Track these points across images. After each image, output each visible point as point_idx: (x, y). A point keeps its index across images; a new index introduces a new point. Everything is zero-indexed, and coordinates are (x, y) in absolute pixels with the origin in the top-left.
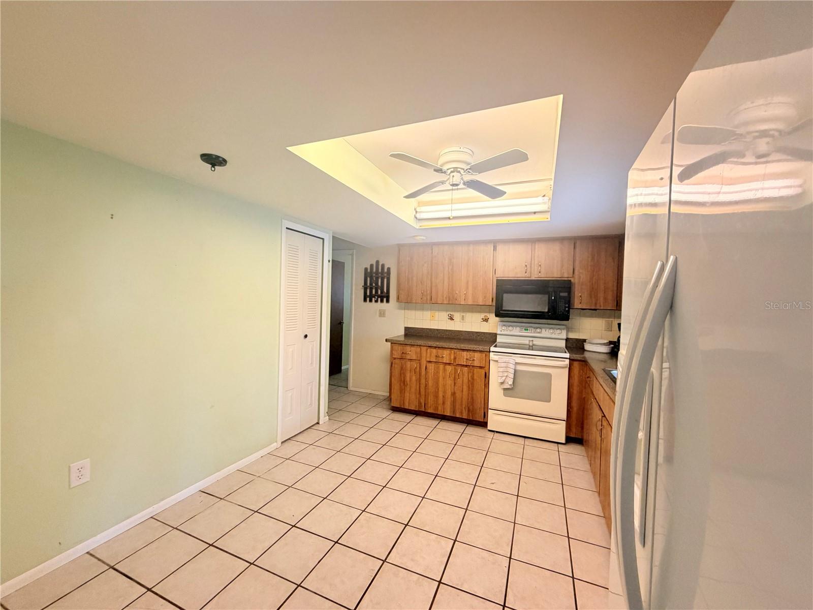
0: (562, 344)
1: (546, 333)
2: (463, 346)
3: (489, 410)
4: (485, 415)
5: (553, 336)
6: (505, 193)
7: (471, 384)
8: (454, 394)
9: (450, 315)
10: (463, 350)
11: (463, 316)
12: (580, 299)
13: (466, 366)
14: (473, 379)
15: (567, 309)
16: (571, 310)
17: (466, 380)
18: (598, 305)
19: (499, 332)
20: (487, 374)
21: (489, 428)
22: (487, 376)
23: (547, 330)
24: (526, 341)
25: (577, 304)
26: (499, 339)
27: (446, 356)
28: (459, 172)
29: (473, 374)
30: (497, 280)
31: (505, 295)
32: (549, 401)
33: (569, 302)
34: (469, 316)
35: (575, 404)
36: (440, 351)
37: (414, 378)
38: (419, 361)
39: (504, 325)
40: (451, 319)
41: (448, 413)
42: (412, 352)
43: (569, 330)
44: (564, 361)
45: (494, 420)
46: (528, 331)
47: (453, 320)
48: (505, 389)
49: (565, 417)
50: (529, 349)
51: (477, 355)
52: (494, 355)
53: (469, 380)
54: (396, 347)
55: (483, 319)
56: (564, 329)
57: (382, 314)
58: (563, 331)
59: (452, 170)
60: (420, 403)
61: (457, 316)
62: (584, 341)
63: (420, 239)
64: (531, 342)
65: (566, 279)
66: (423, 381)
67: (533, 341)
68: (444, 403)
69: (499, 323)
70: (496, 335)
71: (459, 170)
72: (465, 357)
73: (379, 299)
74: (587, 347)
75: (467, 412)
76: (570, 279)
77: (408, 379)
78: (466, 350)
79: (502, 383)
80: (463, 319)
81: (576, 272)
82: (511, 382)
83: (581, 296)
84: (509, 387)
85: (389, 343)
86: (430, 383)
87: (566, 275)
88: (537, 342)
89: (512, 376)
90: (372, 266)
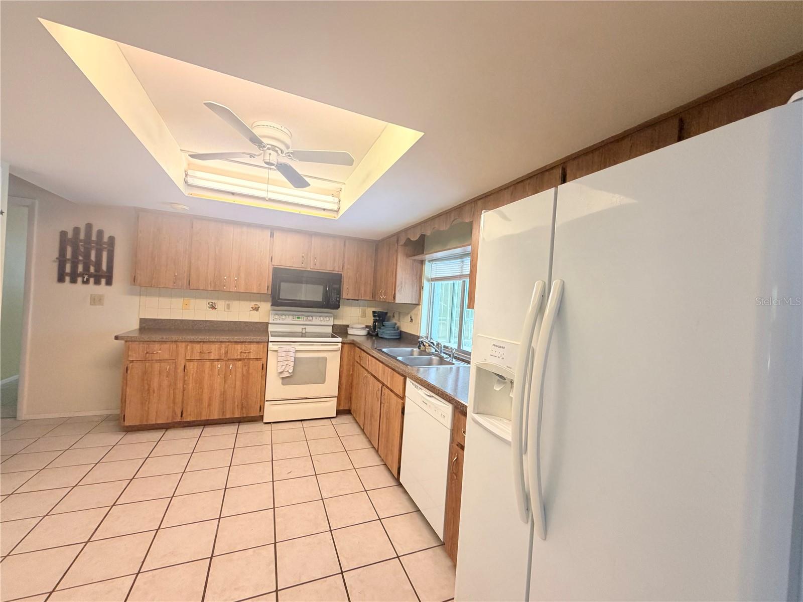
0: (329, 330)
1: (316, 320)
2: (236, 338)
3: (266, 402)
4: (261, 409)
5: (323, 323)
6: (309, 185)
7: (246, 378)
8: (224, 393)
9: (210, 303)
10: (236, 342)
11: (228, 305)
12: (347, 291)
13: (240, 360)
14: (248, 371)
15: (338, 299)
16: (341, 300)
17: (239, 375)
18: (360, 296)
19: (271, 321)
20: (265, 366)
21: (265, 421)
22: (264, 368)
23: (317, 318)
24: (298, 329)
25: (345, 295)
26: (271, 328)
27: (214, 350)
28: (277, 151)
29: (249, 368)
30: (273, 268)
31: (283, 284)
32: (324, 382)
33: (339, 292)
34: (235, 304)
35: (344, 381)
36: (206, 346)
37: (165, 383)
38: (174, 361)
39: (277, 314)
40: (213, 307)
41: (215, 416)
42: (162, 351)
43: (335, 317)
44: (337, 345)
45: (271, 412)
46: (300, 320)
47: (216, 309)
48: (283, 378)
49: (336, 394)
50: (302, 337)
51: (253, 347)
52: (273, 345)
53: (243, 375)
54: (135, 345)
55: (252, 308)
56: (331, 317)
57: (96, 300)
58: (330, 318)
59: (270, 146)
60: (174, 412)
61: (221, 304)
62: (348, 326)
63: (182, 208)
64: (304, 330)
65: (337, 272)
66: (180, 385)
67: (305, 328)
68: (209, 405)
69: (271, 312)
70: (268, 324)
71: (277, 149)
72: (240, 351)
73: (92, 280)
74: (350, 331)
75: (240, 410)
76: (340, 273)
77: (155, 384)
78: (240, 342)
79: (281, 373)
80: (228, 308)
81: (345, 268)
82: (291, 371)
83: (348, 288)
84: (288, 375)
85: (123, 342)
86: (191, 386)
87: (337, 270)
88: (310, 329)
89: (292, 364)
90: (77, 230)
